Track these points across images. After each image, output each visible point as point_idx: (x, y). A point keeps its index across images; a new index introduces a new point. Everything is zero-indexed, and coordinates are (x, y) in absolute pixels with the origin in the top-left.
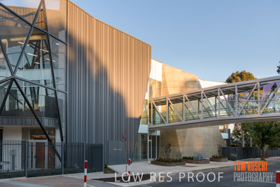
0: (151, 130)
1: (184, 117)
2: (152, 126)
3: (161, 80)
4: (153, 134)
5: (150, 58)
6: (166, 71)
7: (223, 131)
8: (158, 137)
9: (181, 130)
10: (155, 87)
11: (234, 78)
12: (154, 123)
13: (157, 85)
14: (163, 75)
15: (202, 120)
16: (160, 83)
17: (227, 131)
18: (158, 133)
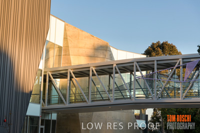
0: (44, 112)
1: (90, 96)
2: (46, 107)
3: (61, 44)
4: (47, 118)
5: (49, 14)
6: (69, 33)
7: (139, 117)
8: (54, 121)
9: (85, 114)
10: (53, 53)
11: (154, 49)
12: (49, 102)
13: (56, 50)
14: (65, 38)
15: (113, 102)
16: (60, 48)
17: (144, 117)
18: (54, 116)
